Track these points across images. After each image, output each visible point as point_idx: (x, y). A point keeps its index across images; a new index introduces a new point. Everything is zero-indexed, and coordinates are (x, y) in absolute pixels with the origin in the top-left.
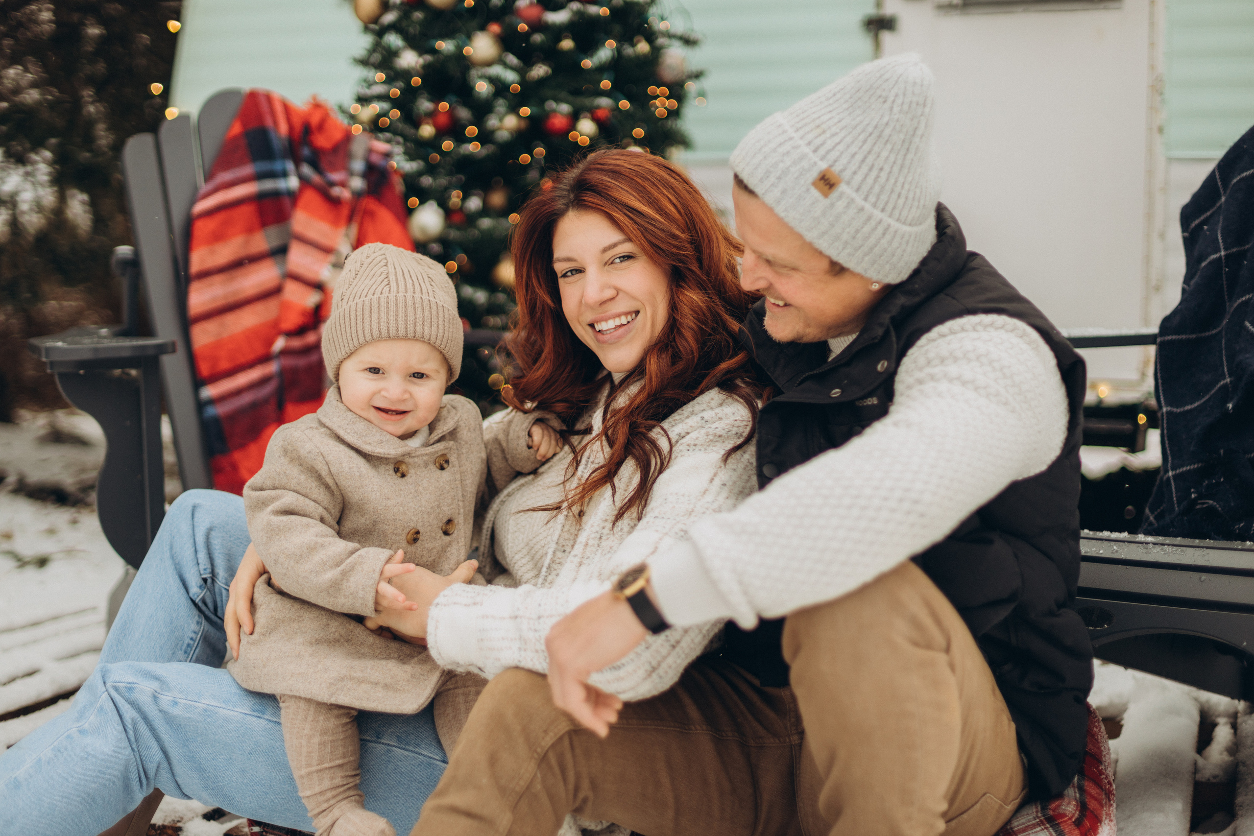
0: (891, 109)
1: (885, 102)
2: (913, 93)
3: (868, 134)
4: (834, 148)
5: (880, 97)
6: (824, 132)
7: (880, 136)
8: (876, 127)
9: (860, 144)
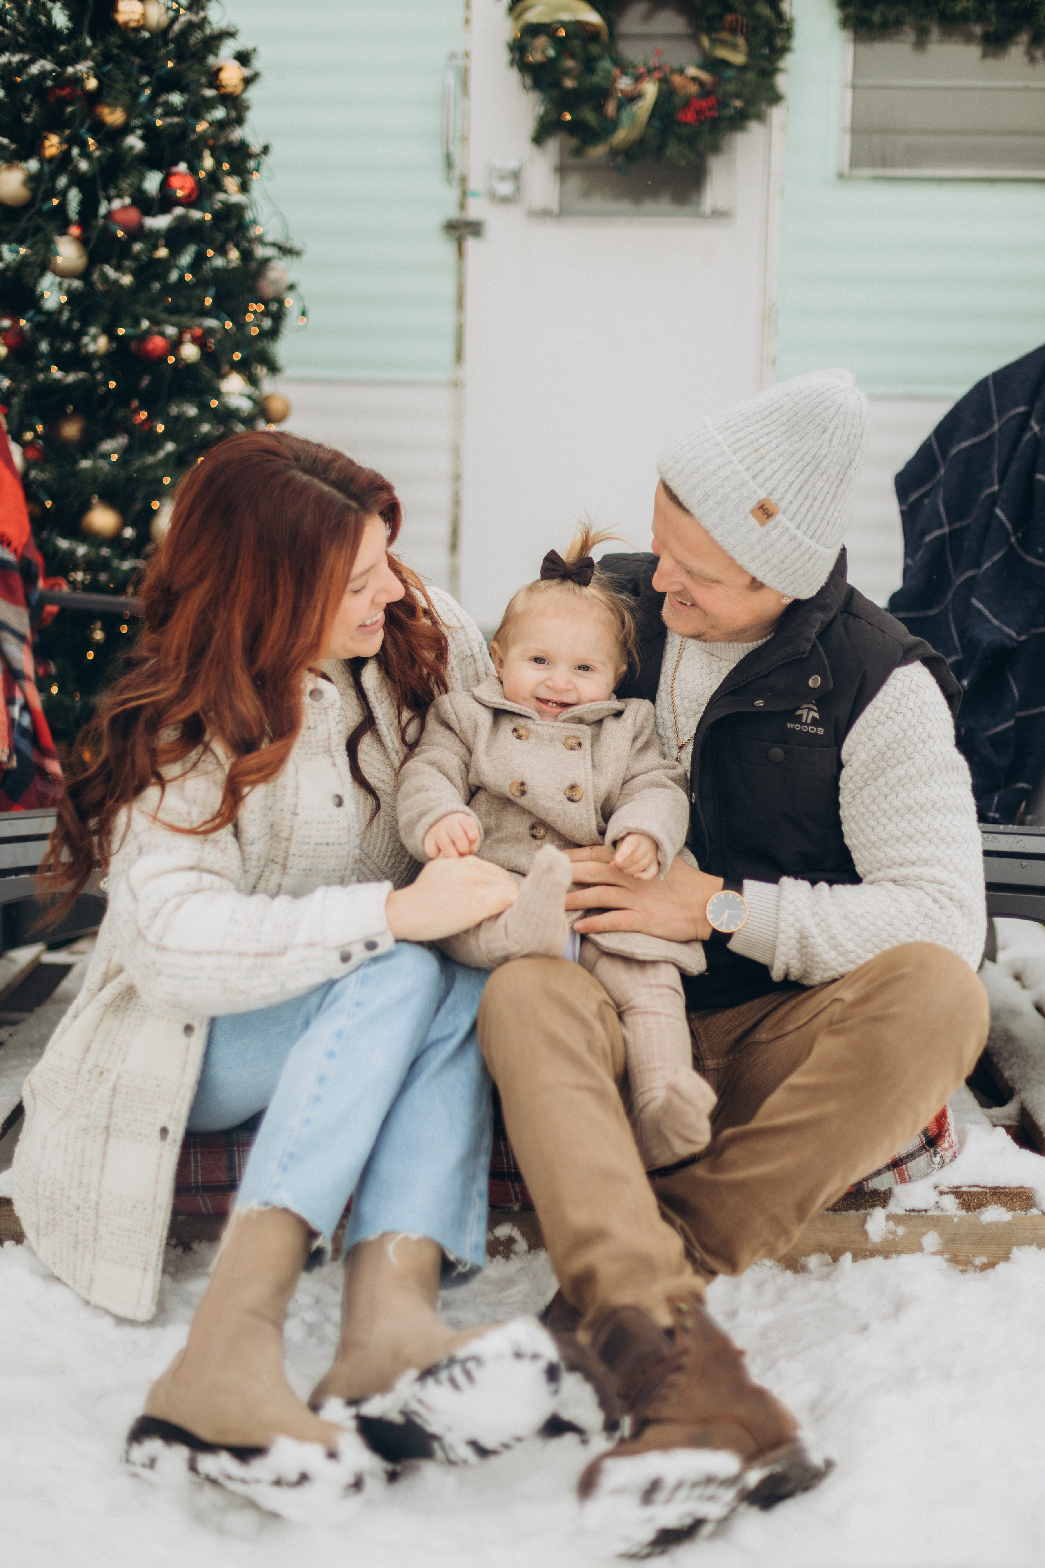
0: (831, 441)
1: (824, 432)
2: (852, 426)
3: (805, 464)
4: (772, 476)
5: (819, 425)
6: (763, 458)
7: (817, 467)
8: (814, 457)
9: (798, 473)
